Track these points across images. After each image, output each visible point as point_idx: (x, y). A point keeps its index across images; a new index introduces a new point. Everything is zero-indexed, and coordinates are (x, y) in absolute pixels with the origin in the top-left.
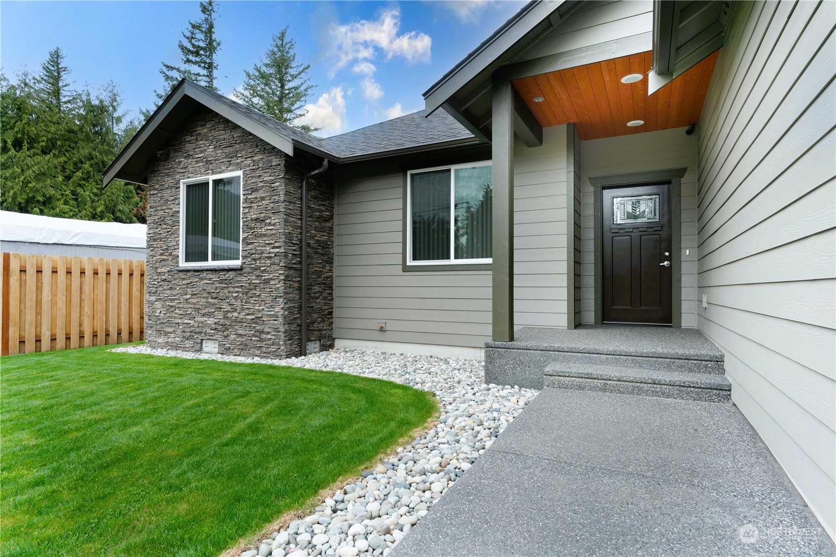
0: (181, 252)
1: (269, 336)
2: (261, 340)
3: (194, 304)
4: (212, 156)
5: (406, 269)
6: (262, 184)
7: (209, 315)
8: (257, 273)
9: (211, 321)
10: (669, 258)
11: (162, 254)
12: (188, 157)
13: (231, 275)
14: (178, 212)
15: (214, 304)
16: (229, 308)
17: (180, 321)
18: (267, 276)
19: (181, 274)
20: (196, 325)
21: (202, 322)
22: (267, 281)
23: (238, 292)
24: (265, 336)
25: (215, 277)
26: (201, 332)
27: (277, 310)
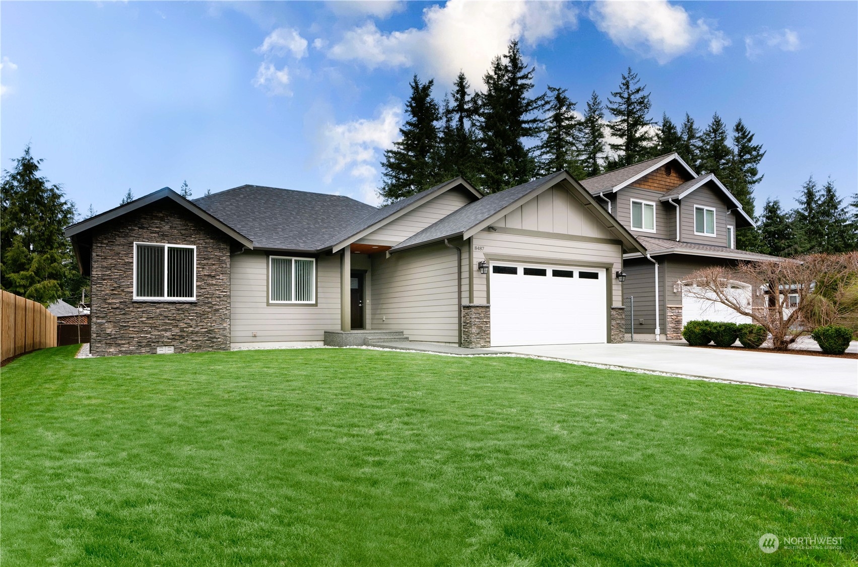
0: (134, 290)
1: (219, 340)
2: (213, 342)
3: (151, 324)
4: (168, 232)
5: (268, 304)
6: (212, 256)
7: (166, 330)
8: (210, 305)
9: (168, 334)
10: (361, 303)
11: (113, 290)
12: (143, 228)
13: (187, 306)
14: (132, 263)
15: (172, 324)
16: (186, 326)
17: (135, 336)
18: (217, 307)
19: (135, 304)
20: (154, 337)
21: (159, 335)
22: (217, 310)
23: (193, 316)
24: (215, 340)
25: (171, 307)
26: (158, 342)
27: (225, 325)
